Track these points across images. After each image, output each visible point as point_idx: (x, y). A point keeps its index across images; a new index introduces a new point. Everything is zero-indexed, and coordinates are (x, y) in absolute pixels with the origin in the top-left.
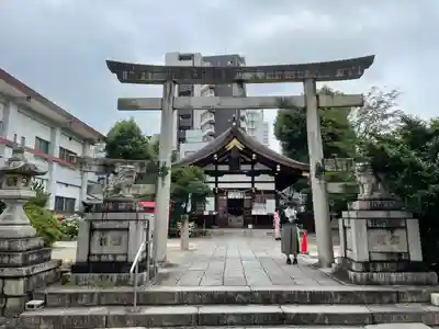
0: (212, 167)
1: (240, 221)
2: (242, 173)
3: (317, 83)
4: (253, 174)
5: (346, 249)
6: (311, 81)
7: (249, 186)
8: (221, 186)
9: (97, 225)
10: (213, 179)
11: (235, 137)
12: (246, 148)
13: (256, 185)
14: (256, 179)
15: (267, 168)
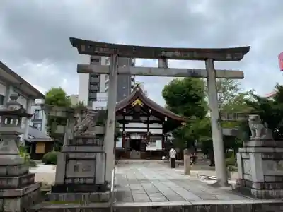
1: (138, 154)
2: (141, 122)
3: (215, 62)
5: (243, 173)
6: (211, 60)
7: (146, 130)
8: (126, 130)
9: (71, 156)
10: (121, 126)
11: (138, 98)
12: (145, 105)
13: (150, 130)
14: (151, 126)
15: (158, 119)
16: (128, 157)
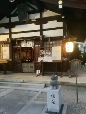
0: (6, 20)
1: (31, 67)
4: (41, 21)
8: (14, 36)
16: (19, 71)
